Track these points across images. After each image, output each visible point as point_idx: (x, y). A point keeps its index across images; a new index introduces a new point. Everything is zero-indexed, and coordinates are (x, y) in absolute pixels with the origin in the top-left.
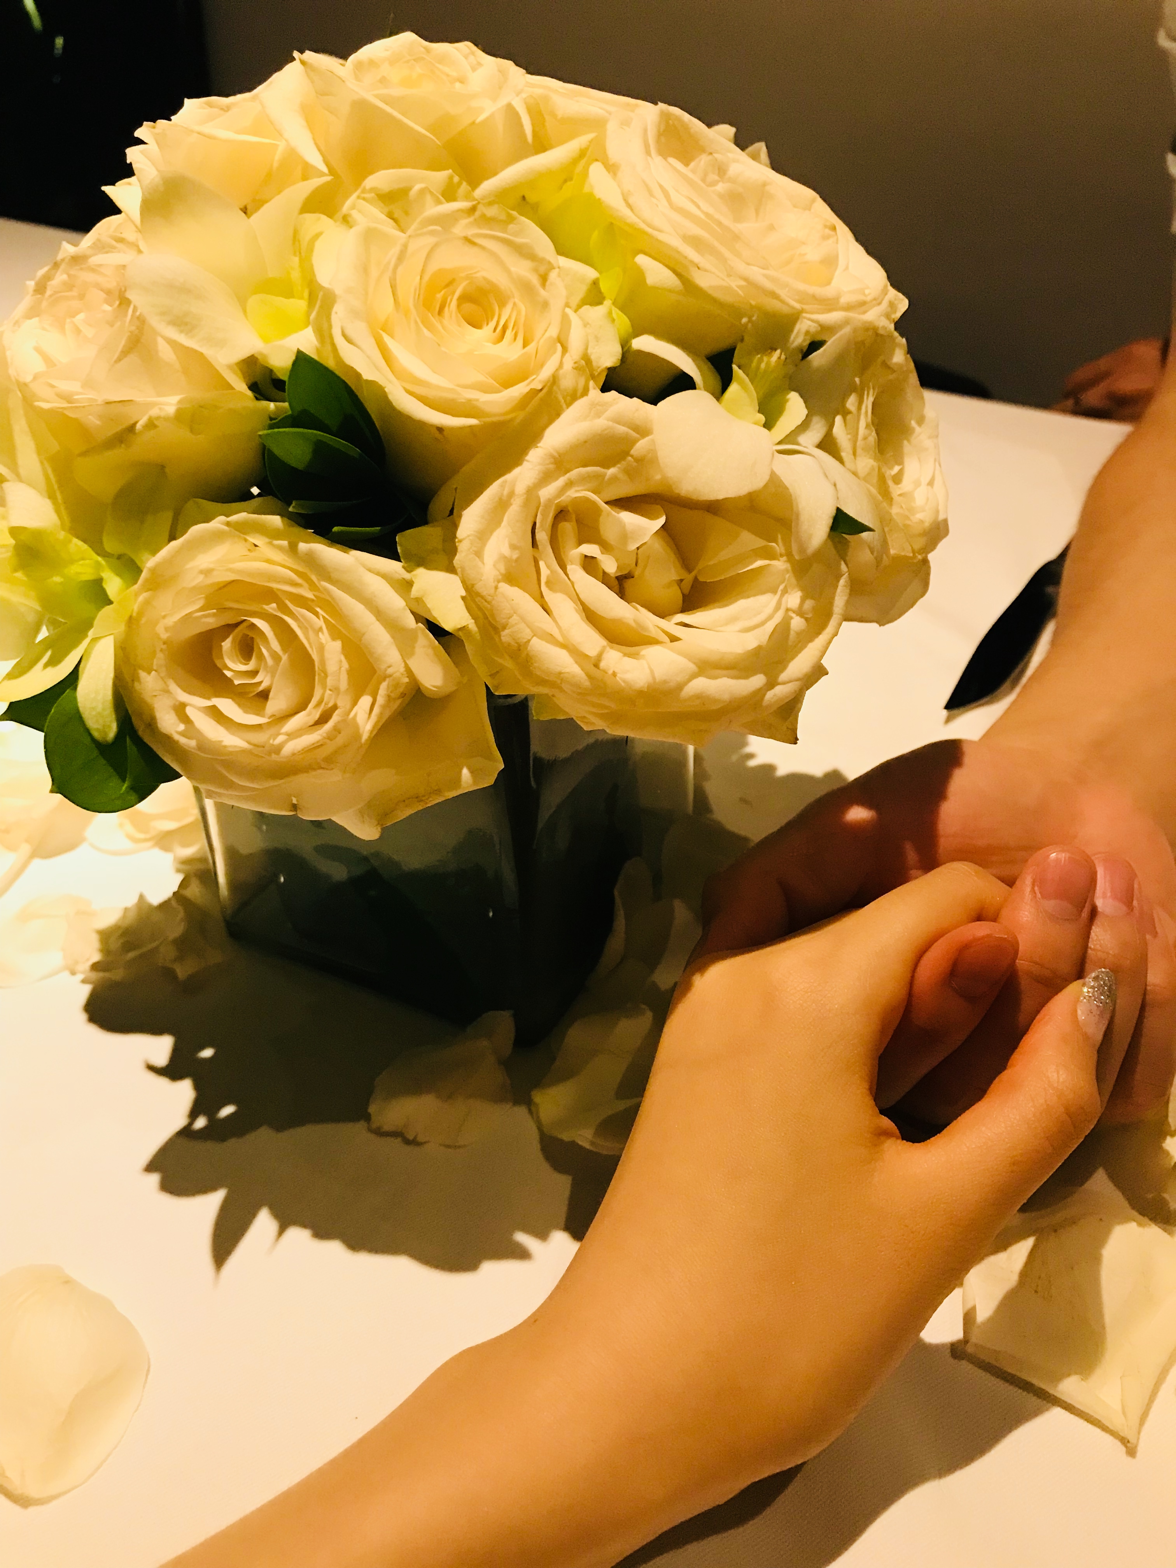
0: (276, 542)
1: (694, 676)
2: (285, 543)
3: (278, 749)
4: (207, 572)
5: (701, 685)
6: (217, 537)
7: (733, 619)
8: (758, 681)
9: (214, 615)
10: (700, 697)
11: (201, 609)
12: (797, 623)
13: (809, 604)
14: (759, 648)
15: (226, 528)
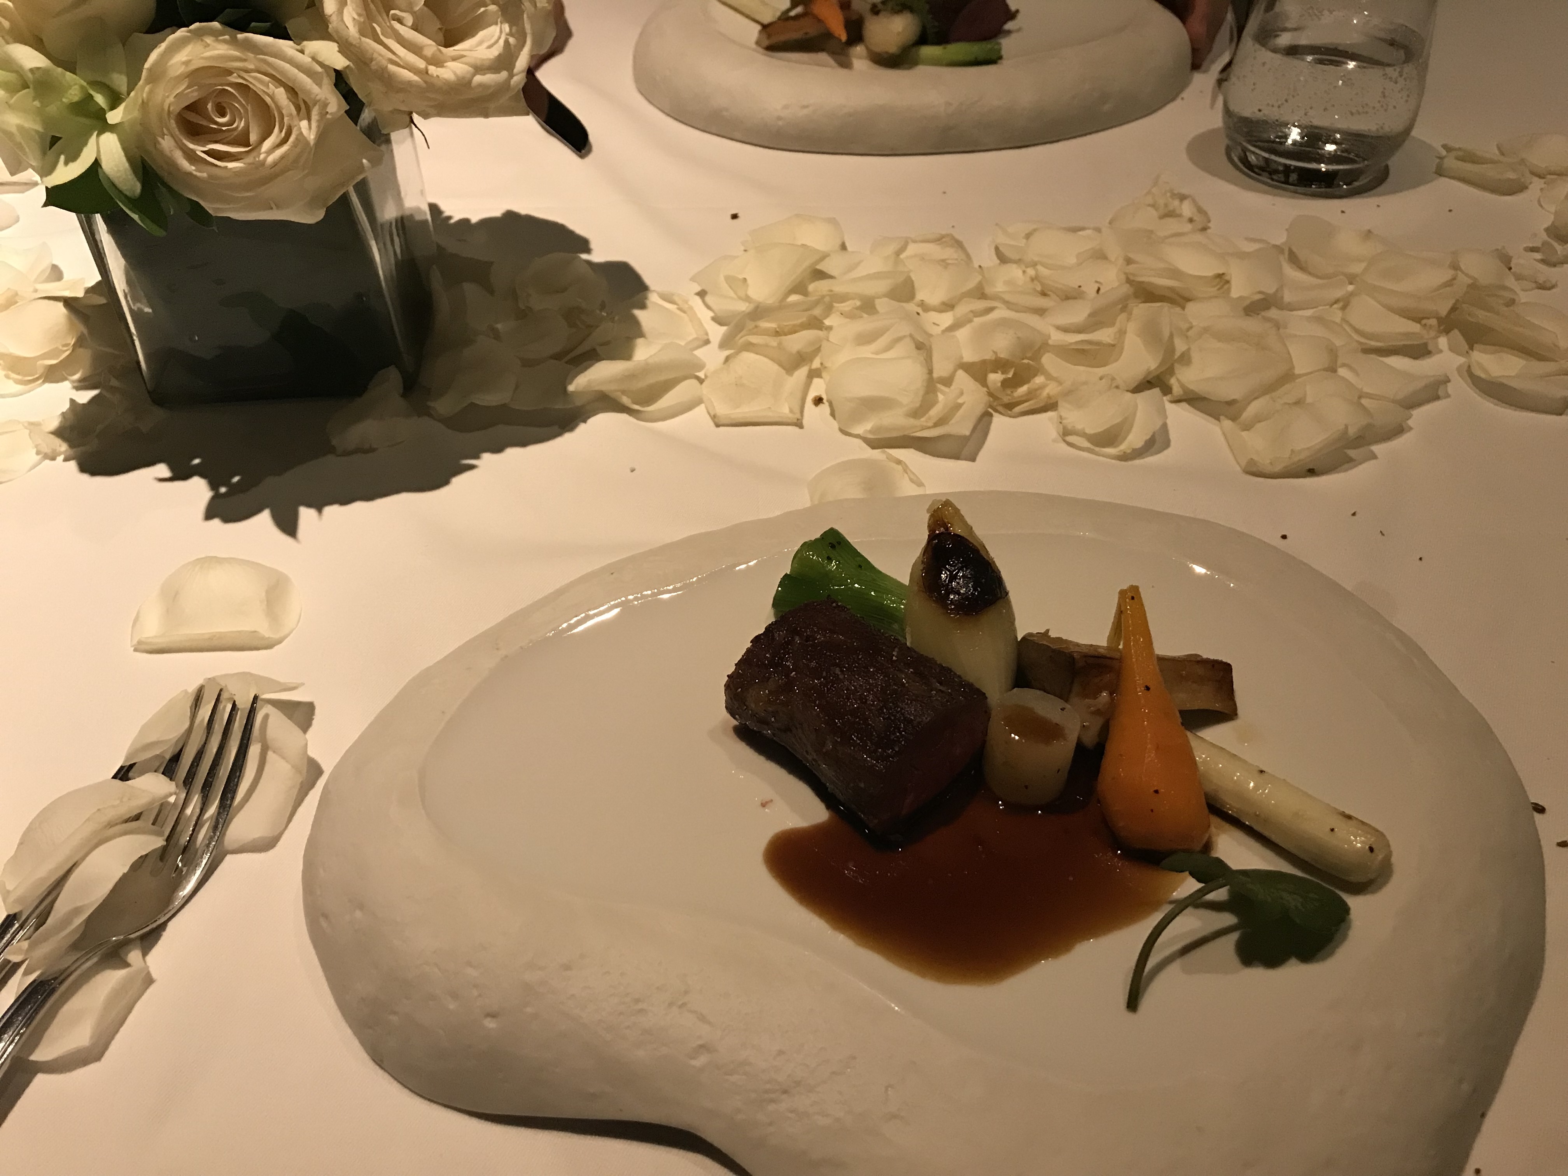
0: (221, 38)
1: (474, 75)
2: (227, 37)
3: (263, 163)
4: (187, 63)
5: (478, 79)
6: (184, 42)
7: (480, 43)
8: (504, 74)
9: (196, 90)
10: (481, 85)
11: (188, 87)
12: (512, 40)
13: (514, 29)
14: (500, 55)
15: (189, 34)
